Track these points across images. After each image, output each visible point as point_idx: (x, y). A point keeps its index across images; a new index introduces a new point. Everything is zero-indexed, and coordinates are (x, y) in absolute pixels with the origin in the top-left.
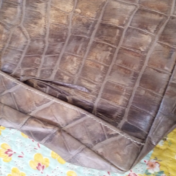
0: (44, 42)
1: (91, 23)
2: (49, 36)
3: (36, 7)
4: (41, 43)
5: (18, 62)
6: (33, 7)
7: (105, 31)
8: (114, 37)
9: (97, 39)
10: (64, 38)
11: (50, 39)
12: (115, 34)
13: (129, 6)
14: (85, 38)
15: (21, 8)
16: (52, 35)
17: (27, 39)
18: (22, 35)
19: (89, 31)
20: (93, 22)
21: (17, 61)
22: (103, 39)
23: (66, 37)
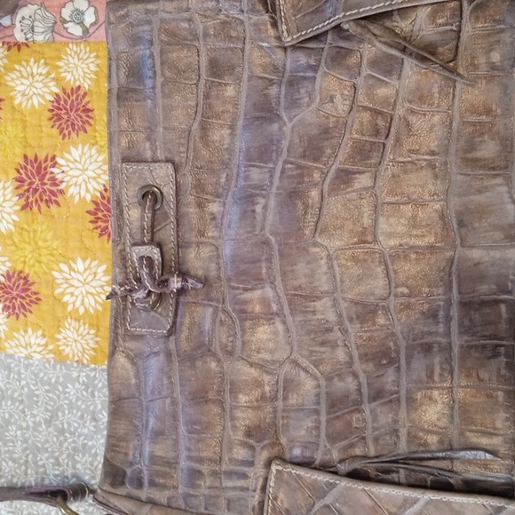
0: (355, 376)
1: (440, 306)
2: (360, 359)
3: (313, 312)
4: (350, 379)
5: (318, 436)
6: (307, 312)
7: (477, 316)
8: (499, 323)
9: (466, 338)
10: (393, 355)
11: (364, 366)
12: (500, 315)
13: (507, 251)
14: (440, 343)
15: (284, 323)
16: (366, 355)
17: (317, 379)
18: (303, 375)
19: (441, 325)
20: (442, 303)
21: (314, 433)
22: (478, 334)
23: (398, 352)
